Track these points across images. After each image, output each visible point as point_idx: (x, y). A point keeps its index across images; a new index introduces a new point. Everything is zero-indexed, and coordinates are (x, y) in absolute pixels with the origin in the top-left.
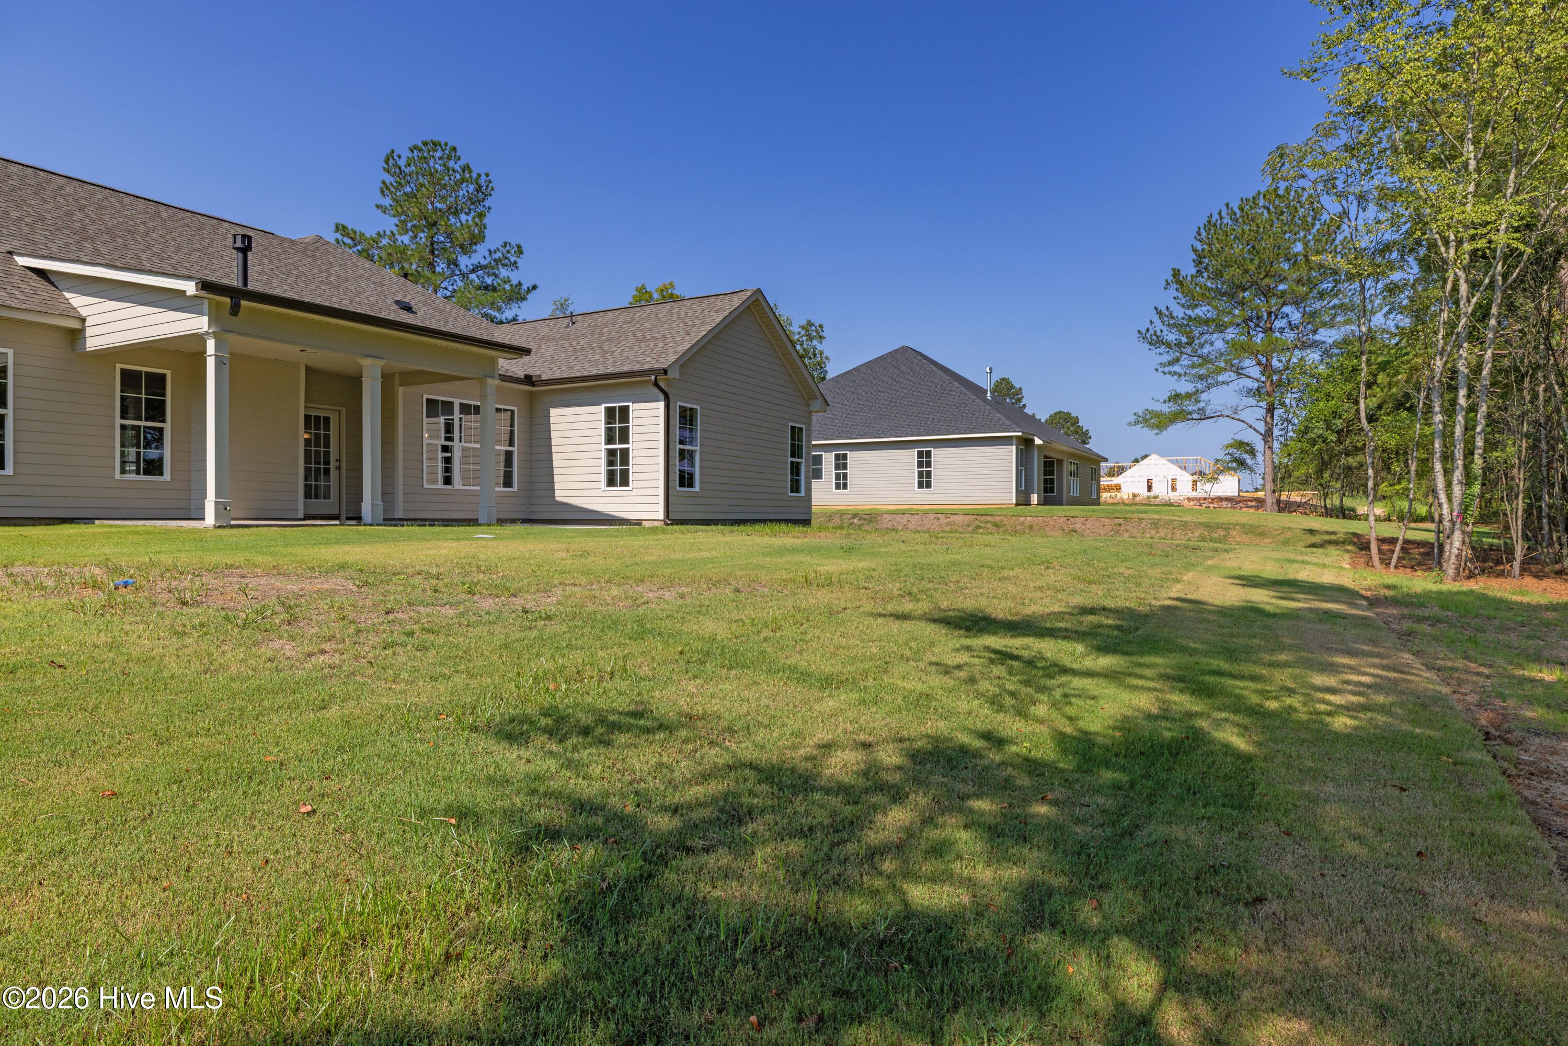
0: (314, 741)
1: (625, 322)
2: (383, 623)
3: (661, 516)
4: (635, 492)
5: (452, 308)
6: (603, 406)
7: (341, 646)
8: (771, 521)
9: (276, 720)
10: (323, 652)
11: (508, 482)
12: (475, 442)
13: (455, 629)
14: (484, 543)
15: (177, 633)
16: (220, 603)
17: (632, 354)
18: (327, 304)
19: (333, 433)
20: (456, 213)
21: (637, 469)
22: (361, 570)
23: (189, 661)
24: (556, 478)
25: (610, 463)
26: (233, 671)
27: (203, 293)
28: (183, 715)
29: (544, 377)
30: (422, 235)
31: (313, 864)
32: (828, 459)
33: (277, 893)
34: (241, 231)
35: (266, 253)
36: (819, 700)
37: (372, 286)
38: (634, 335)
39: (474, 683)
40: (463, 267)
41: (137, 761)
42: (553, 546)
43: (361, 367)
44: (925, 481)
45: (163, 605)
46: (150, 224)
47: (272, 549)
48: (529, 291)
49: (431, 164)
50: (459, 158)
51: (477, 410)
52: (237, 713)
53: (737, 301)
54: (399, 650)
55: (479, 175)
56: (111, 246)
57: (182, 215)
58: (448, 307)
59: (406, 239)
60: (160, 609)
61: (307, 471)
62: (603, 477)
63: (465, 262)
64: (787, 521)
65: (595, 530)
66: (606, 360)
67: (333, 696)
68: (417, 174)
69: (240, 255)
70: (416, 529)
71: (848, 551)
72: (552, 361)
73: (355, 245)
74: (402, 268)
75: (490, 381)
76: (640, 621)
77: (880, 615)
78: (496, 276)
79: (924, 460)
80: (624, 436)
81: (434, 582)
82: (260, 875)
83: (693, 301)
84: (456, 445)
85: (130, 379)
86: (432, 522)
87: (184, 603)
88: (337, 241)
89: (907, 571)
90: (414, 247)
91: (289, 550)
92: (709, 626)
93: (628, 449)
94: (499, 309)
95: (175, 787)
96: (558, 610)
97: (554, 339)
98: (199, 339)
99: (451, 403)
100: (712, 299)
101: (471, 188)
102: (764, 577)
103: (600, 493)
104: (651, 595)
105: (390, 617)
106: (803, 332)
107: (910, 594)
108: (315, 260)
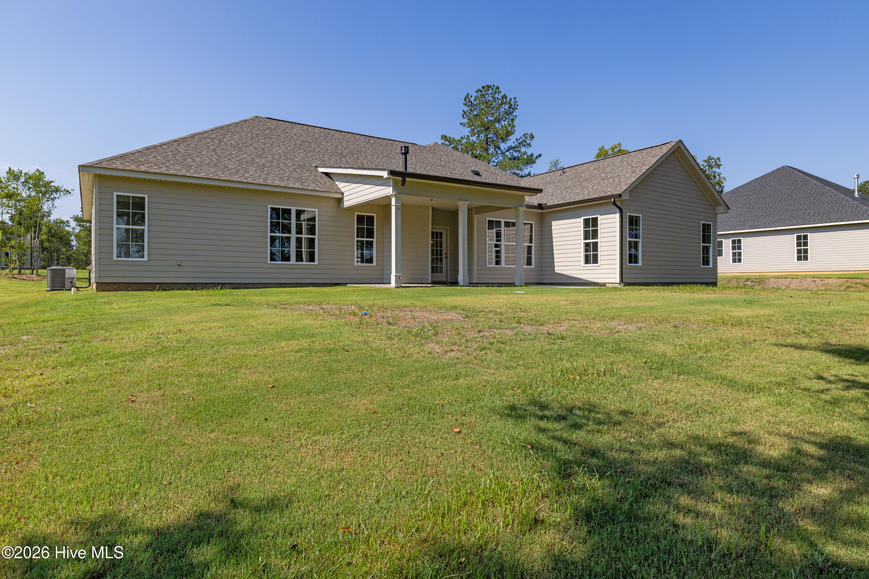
0: (455, 396)
1: (594, 169)
2: (478, 337)
3: (618, 281)
4: (601, 267)
5: (499, 171)
6: (583, 218)
7: (460, 348)
8: (690, 283)
9: (437, 384)
10: (452, 350)
11: (529, 263)
12: (512, 242)
13: (514, 341)
14: (521, 296)
15: (389, 338)
16: (404, 324)
17: (599, 187)
18: (440, 175)
19: (444, 240)
20: (499, 122)
21: (602, 253)
22: (463, 309)
23: (396, 351)
24: (555, 260)
25: (586, 250)
26: (415, 357)
27: (390, 176)
28: (398, 378)
29: (549, 204)
30: (482, 135)
31: (463, 458)
32: (727, 245)
33: (449, 471)
34: (403, 145)
35: (414, 154)
36: (746, 400)
37: (461, 164)
38: (600, 176)
39: (529, 372)
40: (502, 148)
41: (382, 398)
42: (558, 298)
43: (458, 206)
44: (803, 255)
45: (381, 324)
46: (367, 147)
47: (421, 298)
48: (537, 157)
49: (487, 98)
50: (500, 92)
51: (514, 224)
52: (420, 378)
53: (665, 149)
54: (488, 352)
55: (511, 99)
56: (352, 159)
57: (379, 140)
58: (497, 171)
59: (474, 138)
60: (381, 326)
61: (433, 259)
62: (582, 259)
63: (503, 146)
64: (702, 284)
65: (580, 289)
66: (584, 192)
67: (460, 373)
68: (480, 104)
69: (404, 156)
70: (485, 288)
71: (750, 303)
72: (553, 195)
73: (451, 145)
74: (472, 154)
75: (521, 209)
76: (617, 342)
77: (783, 345)
78: (519, 152)
79: (802, 241)
80: (595, 235)
81: (499, 316)
82: (440, 460)
83: (636, 153)
84: (503, 243)
85: (360, 219)
86: (493, 285)
87: (390, 324)
88: (442, 144)
89: (799, 317)
90: (478, 142)
91: (429, 299)
92: (661, 348)
93: (597, 242)
94: (521, 169)
95: (399, 411)
96: (567, 334)
97: (553, 183)
98: (388, 198)
99: (500, 222)
100: (649, 150)
101: (507, 107)
102: (692, 319)
103: (580, 268)
104: (620, 327)
105: (481, 334)
106: (706, 164)
107: (803, 332)
108: (434, 155)
